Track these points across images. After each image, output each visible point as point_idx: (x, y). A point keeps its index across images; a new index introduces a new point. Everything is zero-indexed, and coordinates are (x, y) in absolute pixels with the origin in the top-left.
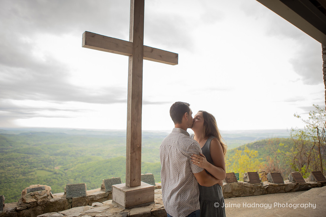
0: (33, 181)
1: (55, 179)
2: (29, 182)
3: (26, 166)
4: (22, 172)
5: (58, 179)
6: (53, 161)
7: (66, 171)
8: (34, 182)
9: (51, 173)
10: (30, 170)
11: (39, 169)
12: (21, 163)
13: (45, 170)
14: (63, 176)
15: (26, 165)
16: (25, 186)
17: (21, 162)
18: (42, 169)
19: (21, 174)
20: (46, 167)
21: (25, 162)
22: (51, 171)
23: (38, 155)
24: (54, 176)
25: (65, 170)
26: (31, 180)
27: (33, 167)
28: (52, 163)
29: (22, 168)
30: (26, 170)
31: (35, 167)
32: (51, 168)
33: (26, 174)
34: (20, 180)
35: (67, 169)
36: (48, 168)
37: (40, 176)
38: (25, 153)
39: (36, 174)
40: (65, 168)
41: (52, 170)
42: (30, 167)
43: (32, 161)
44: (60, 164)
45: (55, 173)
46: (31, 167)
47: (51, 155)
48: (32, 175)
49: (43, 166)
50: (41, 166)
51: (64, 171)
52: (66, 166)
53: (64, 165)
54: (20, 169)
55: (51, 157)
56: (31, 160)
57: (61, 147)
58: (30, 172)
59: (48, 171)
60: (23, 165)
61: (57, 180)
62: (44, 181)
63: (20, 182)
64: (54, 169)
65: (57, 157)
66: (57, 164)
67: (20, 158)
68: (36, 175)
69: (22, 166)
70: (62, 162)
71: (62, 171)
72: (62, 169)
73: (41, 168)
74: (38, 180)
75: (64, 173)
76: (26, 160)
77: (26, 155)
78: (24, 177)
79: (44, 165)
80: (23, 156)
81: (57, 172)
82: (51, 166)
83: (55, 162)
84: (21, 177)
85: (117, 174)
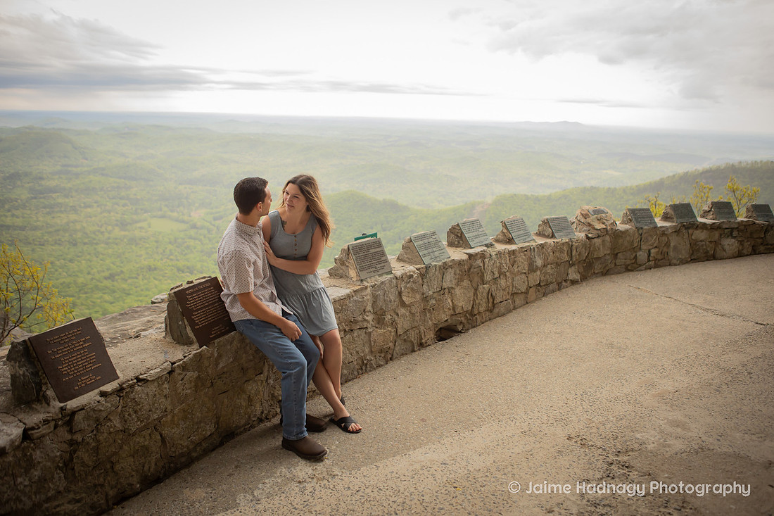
0: (144, 242)
1: (195, 239)
2: (137, 244)
3: (124, 209)
4: (117, 221)
5: (200, 240)
6: (187, 198)
7: (217, 223)
8: (148, 245)
9: (183, 226)
10: (135, 217)
11: (155, 217)
12: (114, 200)
13: (169, 218)
14: (212, 234)
15: (124, 205)
16: (129, 252)
17: (113, 198)
18: (163, 217)
19: (117, 225)
20: (172, 211)
21: (121, 199)
22: (183, 222)
23: (151, 183)
24: (192, 232)
25: (215, 219)
26: (140, 239)
27: (142, 210)
28: (185, 201)
29: (117, 213)
30: (125, 216)
31: (146, 211)
32: (183, 215)
33: (127, 225)
34: (116, 239)
35: (221, 218)
36: (175, 214)
37: (160, 233)
38: (120, 178)
39: (150, 226)
40: (217, 215)
41: (186, 218)
42: (134, 209)
43: (139, 197)
44: (203, 205)
45: (194, 227)
46: (137, 209)
47: (180, 184)
48: (141, 228)
49: (165, 209)
50: (161, 210)
51: (213, 223)
52: (219, 210)
53: (212, 209)
54: (112, 214)
55: (181, 188)
56: (135, 195)
57: (202, 163)
58: (137, 222)
59: (177, 220)
60: (117, 204)
61: (197, 242)
62: (170, 243)
63: (117, 244)
64: (190, 216)
65: (195, 188)
66: (197, 205)
67: (109, 189)
68: (150, 229)
69: (116, 206)
70: (207, 201)
71: (210, 223)
72: (210, 218)
73: (160, 213)
74: (157, 242)
75: (214, 225)
76: (123, 194)
77: (123, 180)
78: (123, 233)
79: (166, 206)
80: (115, 185)
81: (199, 225)
82: (182, 208)
83: (190, 201)
84: (118, 232)
85: (341, 233)
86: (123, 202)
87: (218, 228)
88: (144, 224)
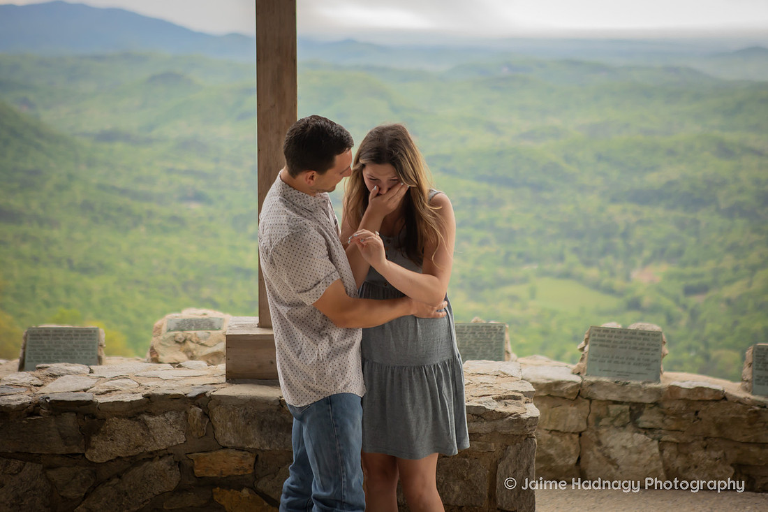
6: (625, 235)
7: (694, 300)
10: (503, 272)
11: (547, 274)
13: (580, 279)
15: (483, 242)
18: (566, 275)
19: (461, 287)
20: (588, 264)
22: (610, 291)
23: (546, 195)
25: (689, 291)
27: (520, 255)
28: (618, 242)
31: (529, 260)
32: (612, 274)
35: (702, 289)
36: (593, 273)
37: (554, 313)
38: (480, 179)
39: (533, 294)
40: (694, 282)
41: (618, 283)
42: (503, 253)
43: (515, 227)
44: (661, 254)
45: (635, 304)
46: (508, 254)
47: (614, 200)
48: (514, 298)
49: (571, 258)
50: (561, 258)
51: (683, 299)
52: (698, 270)
53: (685, 265)
55: (614, 209)
56: (508, 220)
57: (671, 152)
58: (503, 282)
59: (596, 286)
64: (628, 278)
65: (647, 212)
66: (647, 253)
68: (532, 303)
70: (674, 245)
71: (676, 300)
72: (676, 288)
73: (559, 267)
75: (685, 307)
79: (576, 250)
80: (469, 195)
81: (647, 301)
82: (609, 259)
83: (632, 243)
86: (480, 234)
87: (694, 314)
88: (521, 290)
